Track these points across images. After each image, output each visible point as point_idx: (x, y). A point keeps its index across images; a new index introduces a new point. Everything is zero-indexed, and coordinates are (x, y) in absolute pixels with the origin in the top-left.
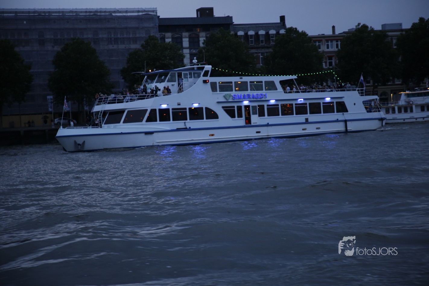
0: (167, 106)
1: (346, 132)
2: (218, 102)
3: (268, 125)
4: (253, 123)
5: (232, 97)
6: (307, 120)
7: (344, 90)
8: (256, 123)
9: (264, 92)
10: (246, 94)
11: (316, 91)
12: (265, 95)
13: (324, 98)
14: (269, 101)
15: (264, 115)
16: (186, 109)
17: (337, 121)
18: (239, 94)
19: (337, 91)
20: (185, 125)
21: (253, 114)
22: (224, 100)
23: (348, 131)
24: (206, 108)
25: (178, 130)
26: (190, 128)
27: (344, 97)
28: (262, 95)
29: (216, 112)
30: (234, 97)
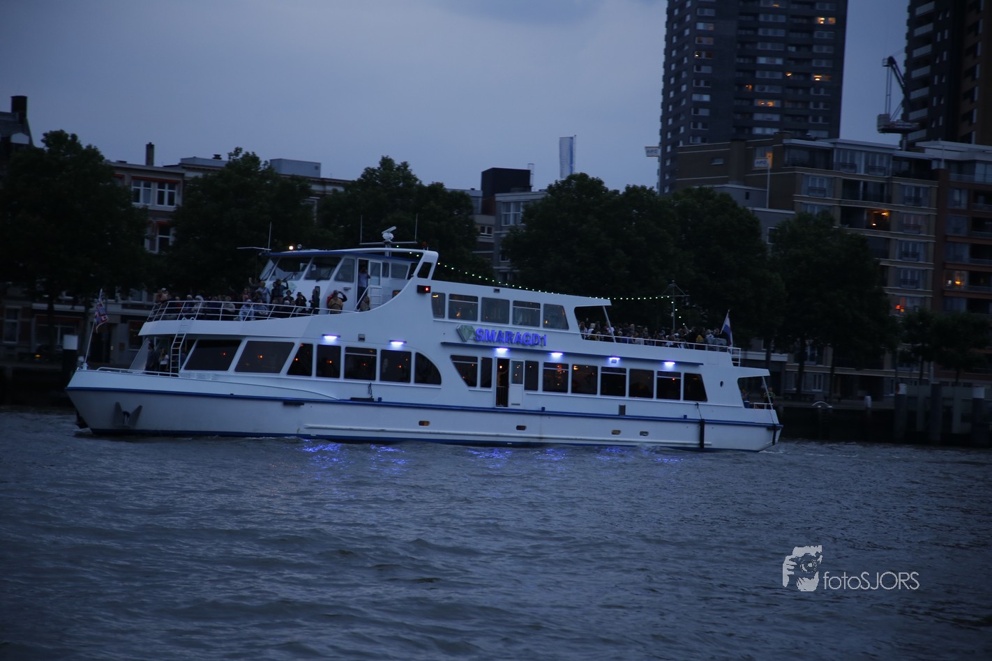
0: (337, 340)
1: (701, 448)
2: (445, 344)
3: (542, 413)
4: (513, 404)
5: (475, 334)
6: (622, 409)
7: (702, 348)
8: (519, 405)
9: (540, 331)
10: (504, 331)
11: (646, 343)
12: (543, 339)
13: (661, 362)
14: (548, 353)
15: (536, 389)
16: (375, 351)
17: (684, 420)
18: (490, 329)
19: (686, 347)
20: (370, 392)
21: (514, 382)
22: (457, 340)
23: (705, 447)
24: (419, 356)
25: (355, 401)
26: (380, 399)
27: (702, 364)
28: (536, 336)
29: (437, 366)
30: (479, 336)
